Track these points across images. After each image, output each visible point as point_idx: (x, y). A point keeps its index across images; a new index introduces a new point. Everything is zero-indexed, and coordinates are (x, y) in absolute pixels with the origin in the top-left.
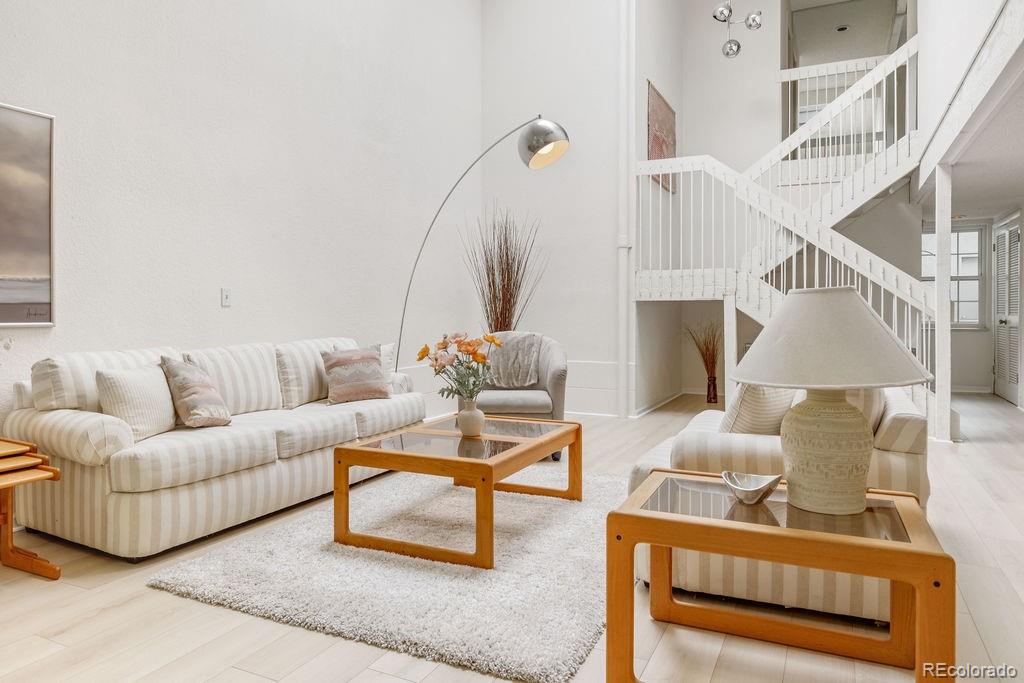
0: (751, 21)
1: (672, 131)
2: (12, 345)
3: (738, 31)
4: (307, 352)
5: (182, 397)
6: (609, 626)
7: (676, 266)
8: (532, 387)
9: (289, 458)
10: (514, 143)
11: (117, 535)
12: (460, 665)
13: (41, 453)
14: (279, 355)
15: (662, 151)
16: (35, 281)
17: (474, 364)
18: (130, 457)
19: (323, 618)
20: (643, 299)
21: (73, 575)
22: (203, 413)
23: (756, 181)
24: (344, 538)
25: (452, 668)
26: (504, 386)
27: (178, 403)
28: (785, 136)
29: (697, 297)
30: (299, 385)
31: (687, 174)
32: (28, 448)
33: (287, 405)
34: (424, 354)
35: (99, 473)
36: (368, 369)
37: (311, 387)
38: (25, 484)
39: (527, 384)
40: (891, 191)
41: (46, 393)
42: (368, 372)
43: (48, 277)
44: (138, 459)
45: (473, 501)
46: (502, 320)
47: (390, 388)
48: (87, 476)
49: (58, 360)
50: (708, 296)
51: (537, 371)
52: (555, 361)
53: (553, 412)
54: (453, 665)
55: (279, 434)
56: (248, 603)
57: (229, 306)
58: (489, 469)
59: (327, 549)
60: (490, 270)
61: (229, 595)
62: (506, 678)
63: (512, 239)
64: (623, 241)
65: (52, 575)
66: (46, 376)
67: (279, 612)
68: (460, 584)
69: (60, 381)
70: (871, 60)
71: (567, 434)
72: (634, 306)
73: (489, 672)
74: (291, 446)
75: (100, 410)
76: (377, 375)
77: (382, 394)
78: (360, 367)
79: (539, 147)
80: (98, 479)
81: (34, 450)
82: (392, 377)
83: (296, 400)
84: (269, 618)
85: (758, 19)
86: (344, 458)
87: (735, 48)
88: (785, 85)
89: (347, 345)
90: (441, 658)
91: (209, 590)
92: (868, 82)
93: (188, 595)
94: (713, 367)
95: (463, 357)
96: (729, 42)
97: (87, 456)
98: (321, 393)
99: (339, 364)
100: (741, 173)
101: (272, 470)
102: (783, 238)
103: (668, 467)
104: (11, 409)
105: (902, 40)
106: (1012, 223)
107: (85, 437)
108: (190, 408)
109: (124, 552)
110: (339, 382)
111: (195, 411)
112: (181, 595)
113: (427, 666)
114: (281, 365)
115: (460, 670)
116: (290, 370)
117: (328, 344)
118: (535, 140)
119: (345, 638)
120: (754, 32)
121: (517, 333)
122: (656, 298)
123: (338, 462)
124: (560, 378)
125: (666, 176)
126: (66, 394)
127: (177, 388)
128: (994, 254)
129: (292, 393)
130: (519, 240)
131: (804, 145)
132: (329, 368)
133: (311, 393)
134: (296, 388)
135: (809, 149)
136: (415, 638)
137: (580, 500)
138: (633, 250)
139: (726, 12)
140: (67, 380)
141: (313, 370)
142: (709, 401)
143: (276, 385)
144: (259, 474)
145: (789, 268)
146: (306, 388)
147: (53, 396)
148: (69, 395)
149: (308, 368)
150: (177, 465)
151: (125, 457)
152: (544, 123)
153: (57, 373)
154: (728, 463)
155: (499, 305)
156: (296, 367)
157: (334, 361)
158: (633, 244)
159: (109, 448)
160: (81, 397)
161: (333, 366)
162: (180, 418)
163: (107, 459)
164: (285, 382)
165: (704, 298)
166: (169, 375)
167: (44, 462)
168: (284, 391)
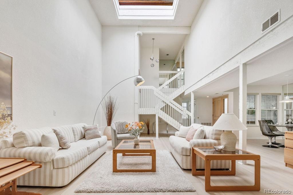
4: (79, 127)
5: (62, 141)
11: (57, 181)
14: (73, 128)
18: (62, 158)
20: (140, 114)
23: (160, 90)
24: (116, 171)
25: (172, 193)
26: (120, 133)
27: (61, 142)
30: (78, 135)
31: (143, 89)
32: (24, 160)
33: (75, 141)
34: (126, 126)
37: (80, 136)
39: (125, 132)
41: (22, 142)
42: (96, 131)
43: (10, 106)
44: (64, 158)
49: (25, 132)
50: (153, 114)
54: (172, 192)
56: (112, 190)
57: (55, 115)
58: (155, 150)
62: (184, 192)
64: (136, 102)
66: (21, 137)
67: (123, 190)
69: (27, 138)
72: (138, 115)
78: (94, 130)
80: (48, 166)
81: (25, 160)
84: (120, 192)
85: (158, 61)
86: (116, 152)
87: (153, 65)
91: (96, 189)
93: (91, 192)
94: (149, 127)
96: (152, 64)
98: (84, 137)
99: (88, 130)
100: (157, 88)
101: (87, 157)
102: (163, 103)
107: (47, 154)
108: (65, 143)
109: (60, 185)
110: (88, 134)
111: (67, 144)
112: (89, 192)
114: (73, 131)
115: (174, 193)
116: (75, 132)
117: (83, 126)
118: (138, 80)
119: (144, 192)
122: (143, 114)
123: (114, 153)
126: (29, 142)
127: (60, 139)
129: (76, 138)
132: (85, 131)
133: (80, 138)
134: (77, 136)
138: (138, 104)
139: (153, 58)
140: (29, 138)
141: (80, 132)
142: (148, 134)
144: (85, 158)
147: (25, 143)
148: (30, 143)
149: (79, 131)
151: (60, 159)
152: (140, 77)
153: (26, 136)
156: (77, 131)
157: (87, 129)
159: (53, 156)
160: (34, 142)
161: (87, 130)
162: (63, 146)
163: (53, 160)
164: (74, 135)
165: (152, 114)
166: (57, 134)
167: (33, 163)
168: (75, 137)
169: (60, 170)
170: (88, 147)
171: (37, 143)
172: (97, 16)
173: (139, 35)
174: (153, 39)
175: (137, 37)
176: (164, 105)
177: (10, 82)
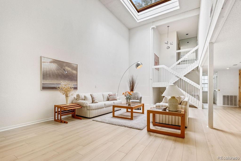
0: (171, 43)
1: (158, 61)
2: (76, 92)
3: (169, 45)
4: (106, 94)
6: (147, 125)
7: (159, 82)
8: (137, 99)
9: (106, 107)
10: (135, 65)
11: (88, 115)
12: (130, 128)
13: (79, 105)
14: (103, 94)
15: (157, 64)
16: (75, 85)
17: (130, 95)
19: (114, 123)
20: (153, 87)
21: (83, 119)
22: (96, 101)
23: (172, 69)
24: (114, 116)
28: (177, 61)
29: (162, 87)
33: (104, 101)
34: (123, 94)
35: (85, 107)
36: (114, 96)
38: (76, 108)
40: (195, 70)
41: (78, 98)
43: (77, 84)
44: (90, 106)
45: (131, 114)
46: (132, 90)
47: (117, 99)
48: (84, 108)
49: (79, 94)
51: (137, 97)
52: (140, 96)
53: (140, 102)
55: (105, 104)
56: (105, 122)
57: (96, 88)
58: (132, 107)
59: (112, 117)
60: (130, 83)
61: (102, 121)
63: (133, 78)
64: (150, 78)
65: (81, 119)
66: (78, 96)
67: (108, 123)
68: (129, 121)
70: (192, 49)
71: (142, 105)
72: (152, 88)
73: (134, 128)
74: (106, 106)
75: (84, 100)
76: (116, 97)
77: (116, 100)
79: (138, 66)
80: (85, 108)
81: (78, 105)
82: (117, 98)
83: (105, 101)
85: (172, 43)
86: (114, 107)
87: (169, 48)
88: (177, 53)
89: (111, 93)
90: (128, 127)
91: (100, 121)
92: (192, 51)
93: (97, 121)
95: (128, 94)
97: (84, 105)
98: (108, 100)
100: (169, 67)
101: (104, 108)
103: (155, 107)
104: (73, 100)
105: (197, 45)
106: (216, 74)
107: (84, 103)
108: (94, 100)
109: (88, 117)
110: (111, 98)
112: (96, 121)
113: (126, 128)
114: (103, 96)
117: (109, 93)
118: (138, 65)
120: (172, 45)
121: (134, 92)
122: (155, 87)
123: (113, 107)
124: (141, 98)
125: (159, 68)
127: (93, 98)
128: (214, 79)
130: (135, 78)
131: (181, 62)
132: (109, 96)
133: (107, 100)
135: (182, 62)
136: (125, 125)
137: (144, 114)
138: (152, 80)
139: (167, 42)
140: (81, 97)
141: (107, 97)
143: (103, 98)
144: (103, 109)
145: (176, 83)
146: (106, 99)
148: (81, 98)
150: (94, 107)
152: (139, 63)
154: (162, 106)
155: (132, 88)
158: (152, 78)
159: (87, 105)
161: (110, 96)
162: (93, 102)
163: (86, 106)
164: (104, 98)
165: (163, 87)
166: (91, 96)
167: (80, 106)
168: (104, 99)
169: (89, 111)
170: (105, 103)
171: (83, 99)
172: (124, 24)
173: (153, 28)
174: (168, 27)
175: (152, 31)
176: (178, 79)
177: (76, 74)
